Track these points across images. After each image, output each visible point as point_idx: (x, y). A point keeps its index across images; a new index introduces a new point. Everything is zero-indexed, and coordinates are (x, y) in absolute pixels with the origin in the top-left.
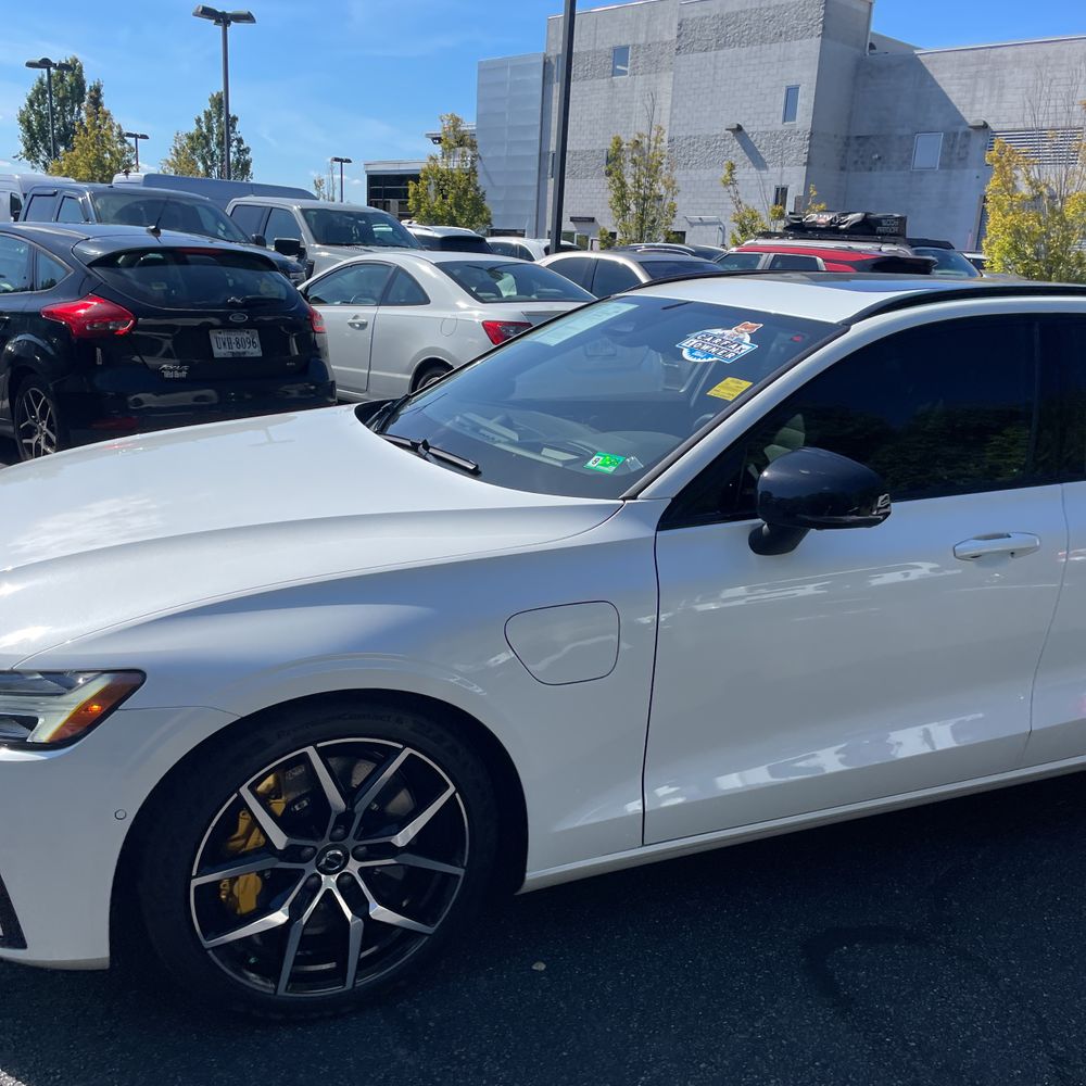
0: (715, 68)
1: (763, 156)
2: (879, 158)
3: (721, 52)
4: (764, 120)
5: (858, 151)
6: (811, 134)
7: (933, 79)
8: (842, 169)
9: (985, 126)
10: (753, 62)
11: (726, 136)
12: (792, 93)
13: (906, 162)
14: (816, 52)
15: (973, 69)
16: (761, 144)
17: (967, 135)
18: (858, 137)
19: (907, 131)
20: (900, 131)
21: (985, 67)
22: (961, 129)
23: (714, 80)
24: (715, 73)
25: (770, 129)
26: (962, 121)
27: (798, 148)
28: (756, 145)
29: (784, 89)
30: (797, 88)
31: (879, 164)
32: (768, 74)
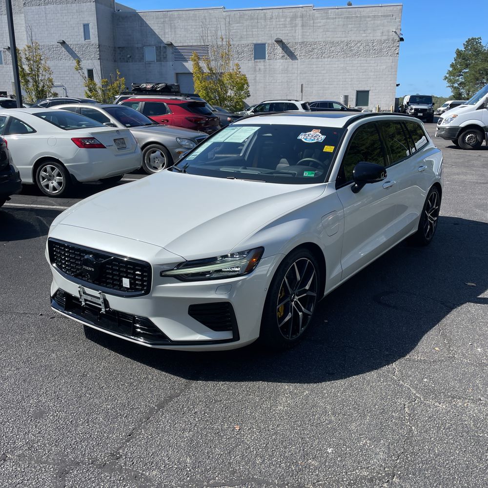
0: (45, 13)
1: (78, 55)
2: (130, 57)
3: (47, 7)
4: (75, 39)
5: (120, 54)
6: (99, 45)
7: (146, 23)
8: (115, 61)
9: (171, 44)
10: (64, 12)
11: (57, 46)
12: (86, 27)
13: (142, 59)
14: (94, 9)
15: (162, 20)
16: (76, 50)
17: (165, 47)
18: (119, 47)
19: (140, 45)
20: (136, 46)
21: (167, 19)
22: (162, 45)
23: (46, 19)
24: (46, 16)
25: (79, 43)
26: (162, 42)
27: (94, 52)
28: (74, 50)
29: (82, 25)
30: (88, 25)
31: (130, 59)
32: (73, 18)
